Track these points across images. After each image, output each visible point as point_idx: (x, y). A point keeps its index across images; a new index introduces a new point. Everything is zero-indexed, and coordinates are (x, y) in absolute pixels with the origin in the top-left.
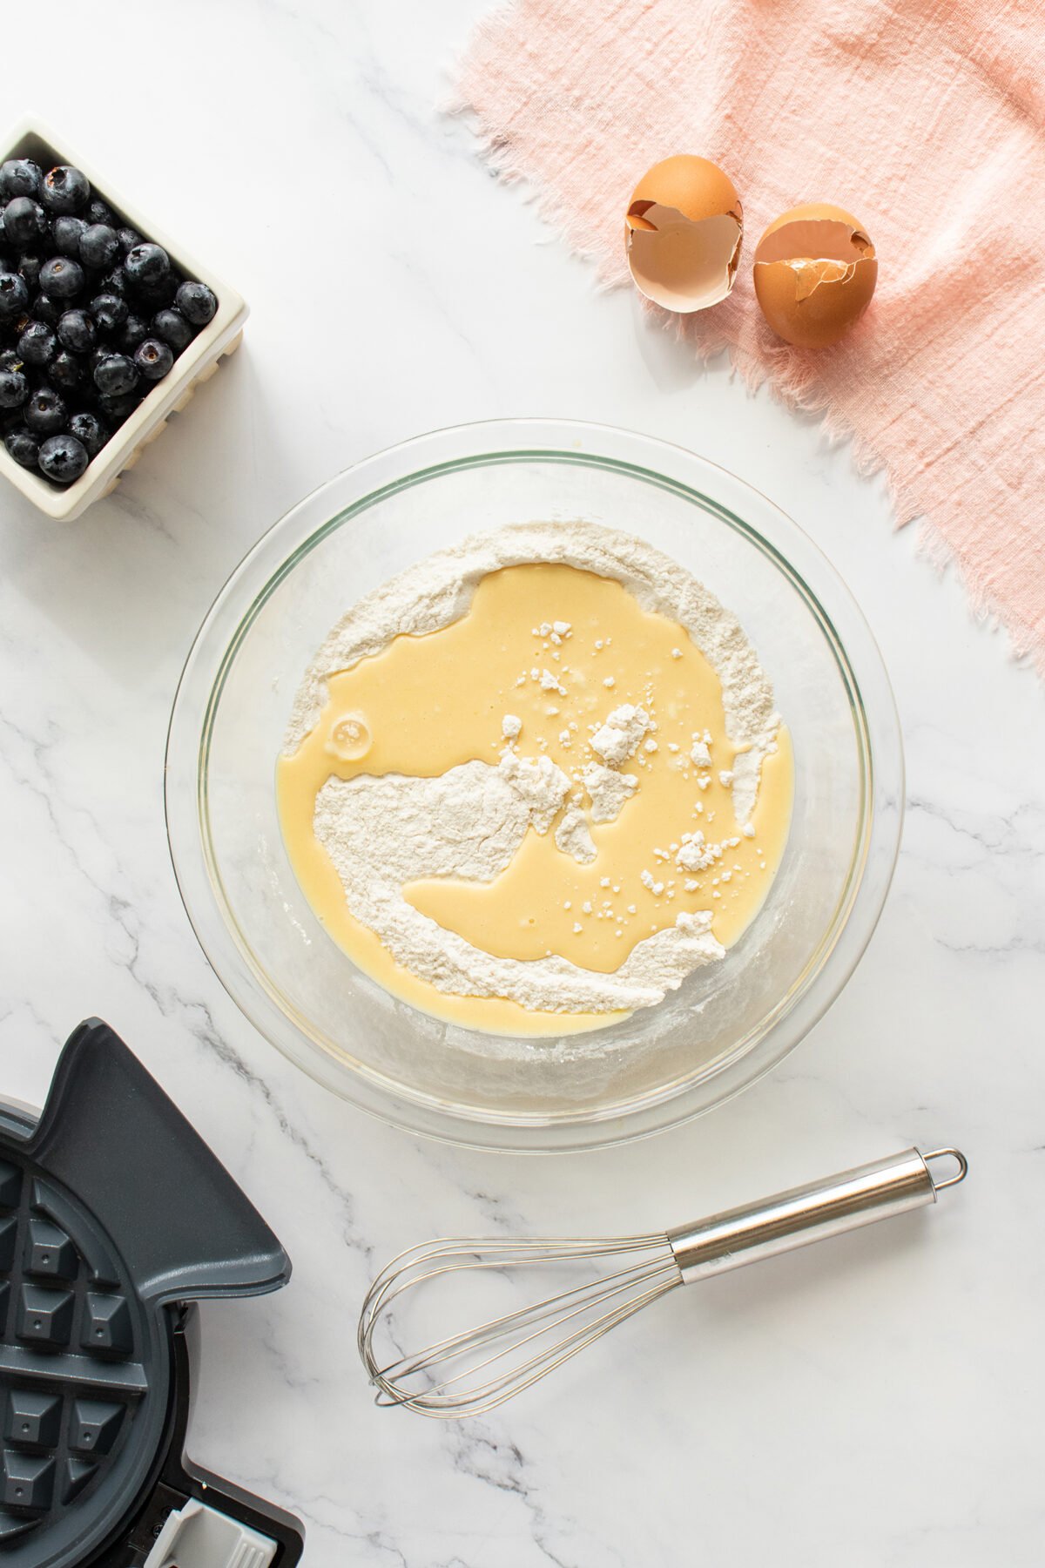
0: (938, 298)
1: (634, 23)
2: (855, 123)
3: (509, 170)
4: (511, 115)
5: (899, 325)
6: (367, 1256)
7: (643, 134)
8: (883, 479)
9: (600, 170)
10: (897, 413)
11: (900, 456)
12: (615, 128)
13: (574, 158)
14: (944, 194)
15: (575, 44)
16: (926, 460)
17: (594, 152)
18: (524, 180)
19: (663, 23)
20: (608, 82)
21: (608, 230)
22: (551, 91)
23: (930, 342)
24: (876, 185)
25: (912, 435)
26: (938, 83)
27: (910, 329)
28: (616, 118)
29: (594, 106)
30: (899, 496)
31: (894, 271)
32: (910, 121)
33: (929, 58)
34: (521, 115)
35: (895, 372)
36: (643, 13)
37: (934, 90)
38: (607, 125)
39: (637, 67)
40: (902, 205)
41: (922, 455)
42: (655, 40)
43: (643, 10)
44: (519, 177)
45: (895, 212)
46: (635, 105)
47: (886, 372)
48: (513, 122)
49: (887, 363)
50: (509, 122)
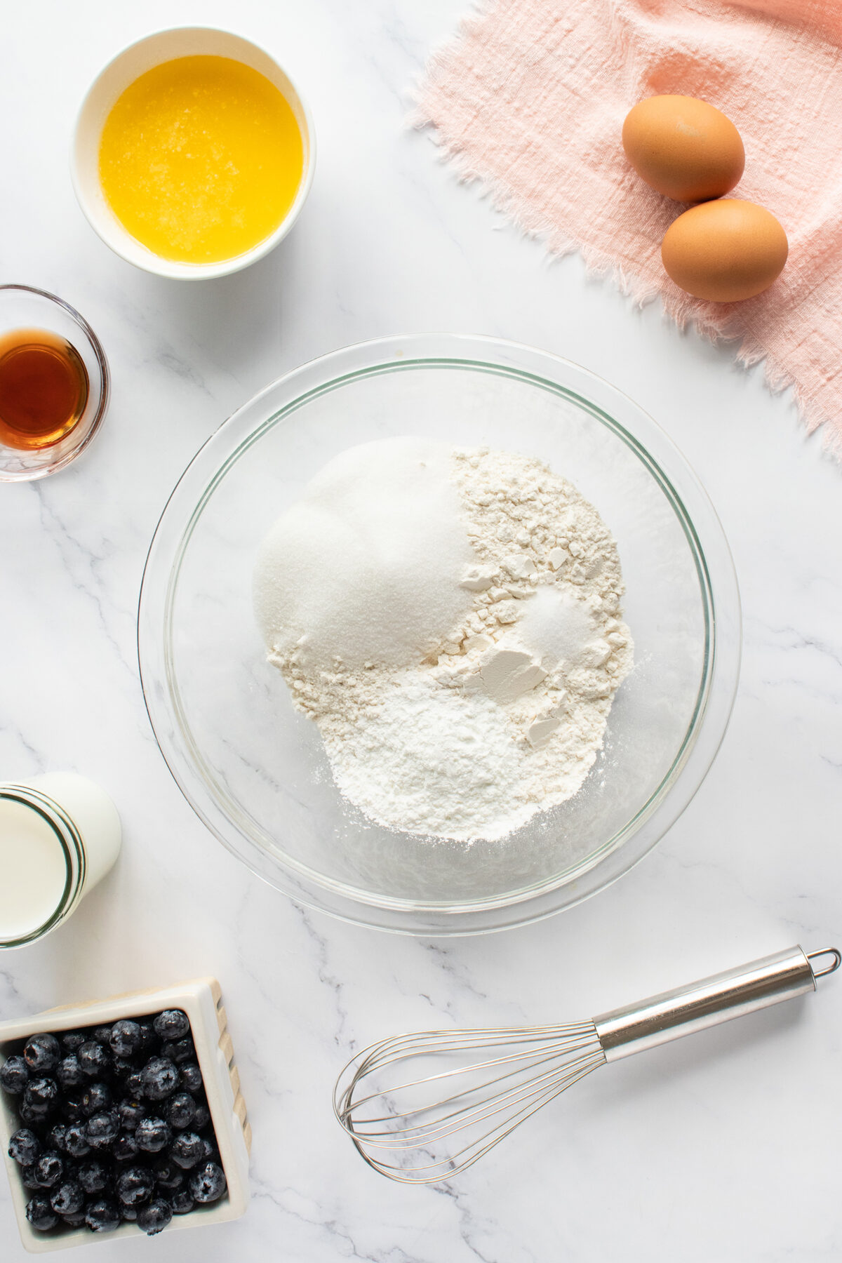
0: (832, 241)
1: (558, 44)
2: (755, 106)
3: (466, 172)
4: (465, 126)
5: (800, 266)
6: (336, 991)
7: (573, 132)
8: (791, 393)
9: (539, 164)
10: (802, 338)
11: (805, 373)
12: (550, 130)
13: (518, 157)
14: (832, 160)
15: (512, 65)
16: (828, 375)
17: (534, 150)
18: (478, 179)
19: (582, 42)
20: (541, 93)
21: (553, 211)
22: (495, 105)
23: (826, 278)
24: (773, 156)
25: (815, 355)
26: (821, 71)
27: (809, 269)
28: (551, 121)
29: (531, 113)
30: (806, 406)
31: (791, 224)
32: (800, 103)
33: (812, 53)
34: (472, 126)
35: (799, 304)
36: (565, 36)
37: (818, 77)
38: (543, 127)
39: (563, 79)
40: (796, 171)
41: (824, 371)
42: (576, 56)
43: (565, 33)
44: (475, 177)
45: (790, 177)
46: (564, 109)
47: (792, 305)
48: (467, 133)
49: (793, 299)
50: (464, 133)
